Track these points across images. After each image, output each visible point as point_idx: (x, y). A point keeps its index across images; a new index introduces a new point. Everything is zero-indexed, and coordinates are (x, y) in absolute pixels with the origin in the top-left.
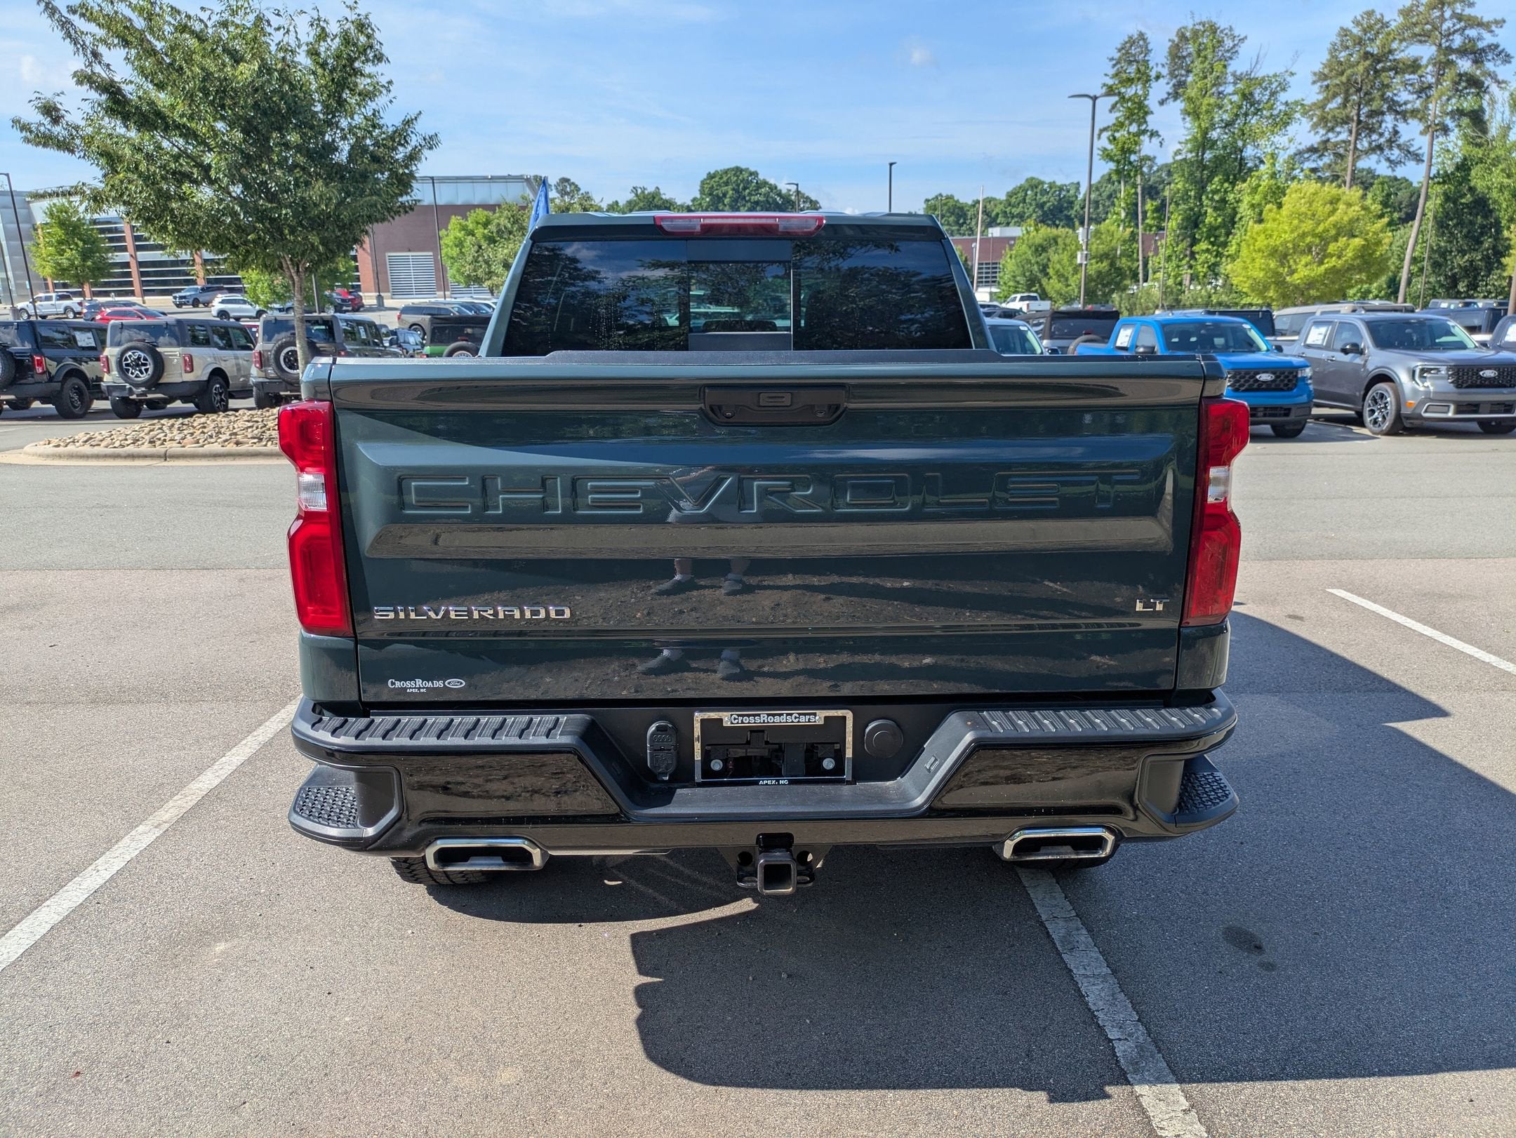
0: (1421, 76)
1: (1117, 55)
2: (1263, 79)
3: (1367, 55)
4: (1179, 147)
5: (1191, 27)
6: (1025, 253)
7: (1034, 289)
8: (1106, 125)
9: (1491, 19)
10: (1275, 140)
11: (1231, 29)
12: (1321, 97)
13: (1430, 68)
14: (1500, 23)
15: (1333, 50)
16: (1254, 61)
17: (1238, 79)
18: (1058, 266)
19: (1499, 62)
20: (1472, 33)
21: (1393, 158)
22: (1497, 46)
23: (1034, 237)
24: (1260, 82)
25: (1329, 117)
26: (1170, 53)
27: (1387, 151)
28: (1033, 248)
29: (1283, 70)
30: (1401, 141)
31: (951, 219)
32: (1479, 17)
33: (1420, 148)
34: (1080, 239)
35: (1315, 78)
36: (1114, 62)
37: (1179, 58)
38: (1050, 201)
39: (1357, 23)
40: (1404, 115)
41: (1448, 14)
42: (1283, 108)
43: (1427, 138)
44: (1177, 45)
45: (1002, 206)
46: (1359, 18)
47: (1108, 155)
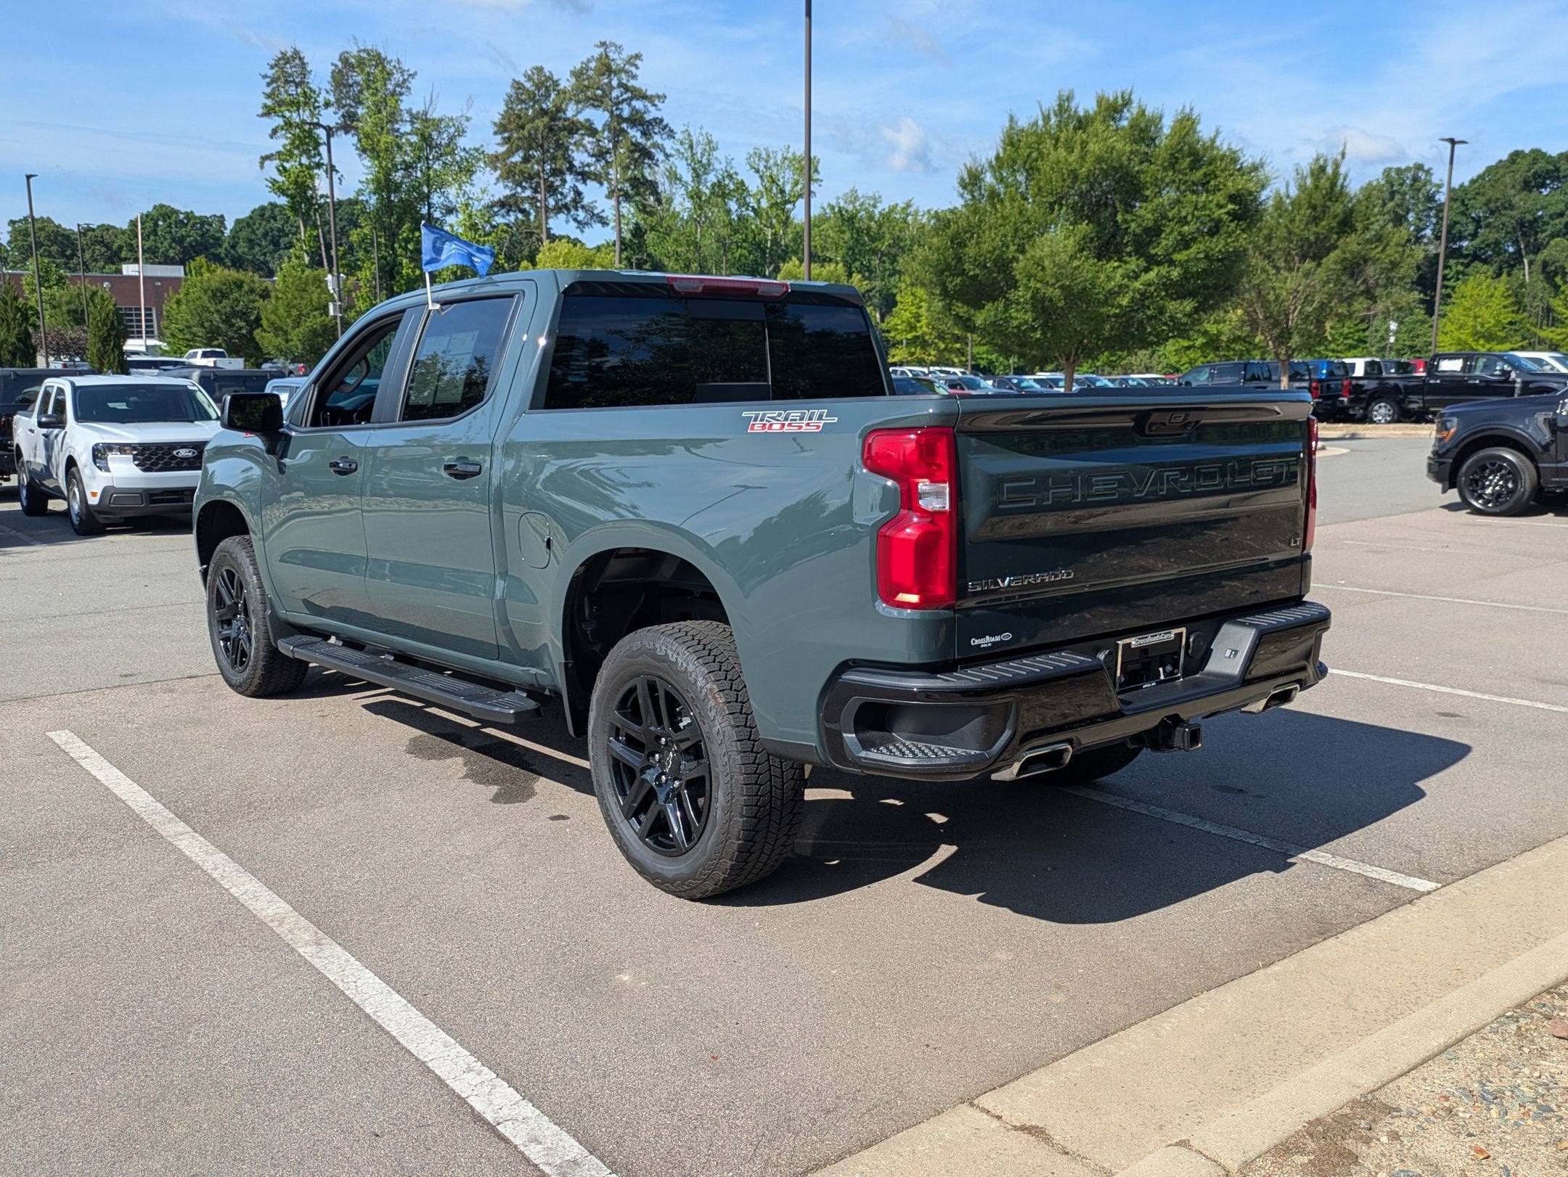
0: (599, 141)
1: (271, 73)
2: (441, 120)
3: (544, 112)
4: (360, 186)
5: (355, 53)
6: (200, 298)
7: (215, 343)
8: (268, 153)
9: (654, 93)
10: (467, 190)
11: (399, 62)
12: (502, 149)
13: (606, 134)
14: (662, 98)
15: (509, 101)
16: (428, 99)
17: (414, 118)
18: (273, 317)
19: (665, 136)
20: (638, 104)
21: (580, 218)
22: (662, 120)
23: (209, 279)
24: (437, 124)
25: (517, 171)
26: (333, 78)
27: (573, 212)
28: (210, 293)
29: (460, 114)
30: (585, 202)
31: (54, 249)
32: (644, 90)
33: (603, 211)
34: (330, 288)
35: (496, 129)
36: (268, 80)
37: (345, 86)
38: (193, 236)
39: (529, 79)
40: (584, 176)
41: (615, 83)
42: (462, 154)
43: (613, 202)
44: (340, 71)
45: (125, 237)
46: (529, 72)
47: (279, 188)
